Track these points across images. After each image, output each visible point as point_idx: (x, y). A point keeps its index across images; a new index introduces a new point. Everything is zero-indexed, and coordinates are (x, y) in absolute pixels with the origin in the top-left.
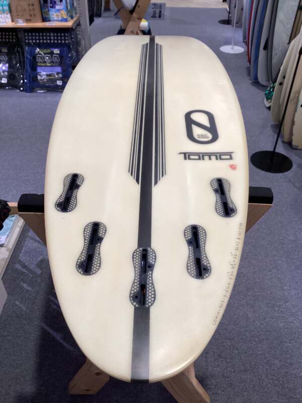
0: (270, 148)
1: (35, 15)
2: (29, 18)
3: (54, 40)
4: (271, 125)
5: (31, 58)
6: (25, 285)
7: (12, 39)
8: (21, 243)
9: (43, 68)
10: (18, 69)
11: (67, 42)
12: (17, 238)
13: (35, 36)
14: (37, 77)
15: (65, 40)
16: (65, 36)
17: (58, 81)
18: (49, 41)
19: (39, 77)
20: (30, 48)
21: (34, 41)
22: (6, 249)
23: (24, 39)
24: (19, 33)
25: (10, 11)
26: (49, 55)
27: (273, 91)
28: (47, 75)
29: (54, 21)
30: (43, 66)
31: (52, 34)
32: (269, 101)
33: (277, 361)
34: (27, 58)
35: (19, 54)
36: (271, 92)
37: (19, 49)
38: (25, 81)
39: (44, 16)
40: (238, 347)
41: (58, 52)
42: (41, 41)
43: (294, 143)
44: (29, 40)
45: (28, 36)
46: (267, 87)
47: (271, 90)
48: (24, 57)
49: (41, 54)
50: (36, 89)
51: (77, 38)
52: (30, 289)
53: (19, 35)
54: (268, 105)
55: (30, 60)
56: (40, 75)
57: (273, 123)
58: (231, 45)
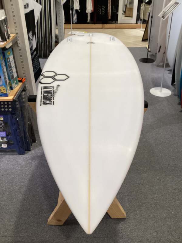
15: (8, 108)
16: (8, 105)
17: (3, 145)
58: (160, 87)
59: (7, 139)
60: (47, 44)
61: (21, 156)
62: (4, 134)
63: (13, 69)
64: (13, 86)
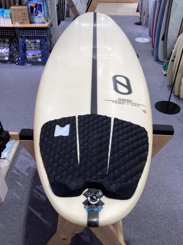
0: (167, 99)
1: (25, 20)
2: (22, 21)
3: (37, 34)
4: (167, 85)
5: (23, 45)
6: (19, 183)
7: (12, 34)
8: (16, 157)
9: (30, 51)
10: (15, 52)
11: (44, 35)
12: (14, 153)
13: (26, 32)
14: (26, 56)
15: (43, 34)
16: (43, 32)
17: (39, 59)
18: (33, 35)
19: (28, 57)
20: (22, 39)
21: (25, 35)
22: (7, 160)
23: (19, 34)
24: (16, 30)
25: (11, 17)
26: (34, 44)
27: (168, 65)
28: (32, 55)
29: (37, 23)
30: (30, 50)
31: (35, 31)
32: (166, 71)
33: (174, 231)
34: (20, 45)
35: (16, 43)
36: (167, 65)
37: (16, 40)
38: (19, 59)
39: (31, 20)
40: (150, 222)
41: (39, 42)
42: (29, 35)
43: (181, 96)
44: (22, 34)
45: (21, 32)
46: (164, 62)
47: (167, 64)
48: (19, 45)
49: (29, 43)
50: (26, 64)
51: (50, 33)
52: (22, 185)
53: (16, 32)
54: (165, 73)
55: (23, 46)
56: (28, 55)
57: (168, 84)
58: (142, 37)
59: (41, 55)
60: (61, 9)
62: (39, 52)
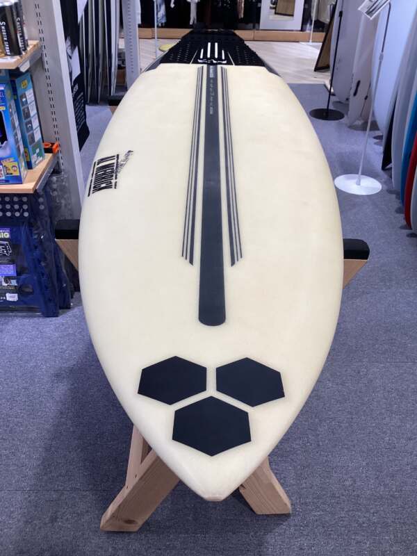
16: (20, 203)
41: (7, 235)
59: (17, 282)
61: (48, 319)
62: (10, 270)
63: (32, 120)
64: (33, 161)
